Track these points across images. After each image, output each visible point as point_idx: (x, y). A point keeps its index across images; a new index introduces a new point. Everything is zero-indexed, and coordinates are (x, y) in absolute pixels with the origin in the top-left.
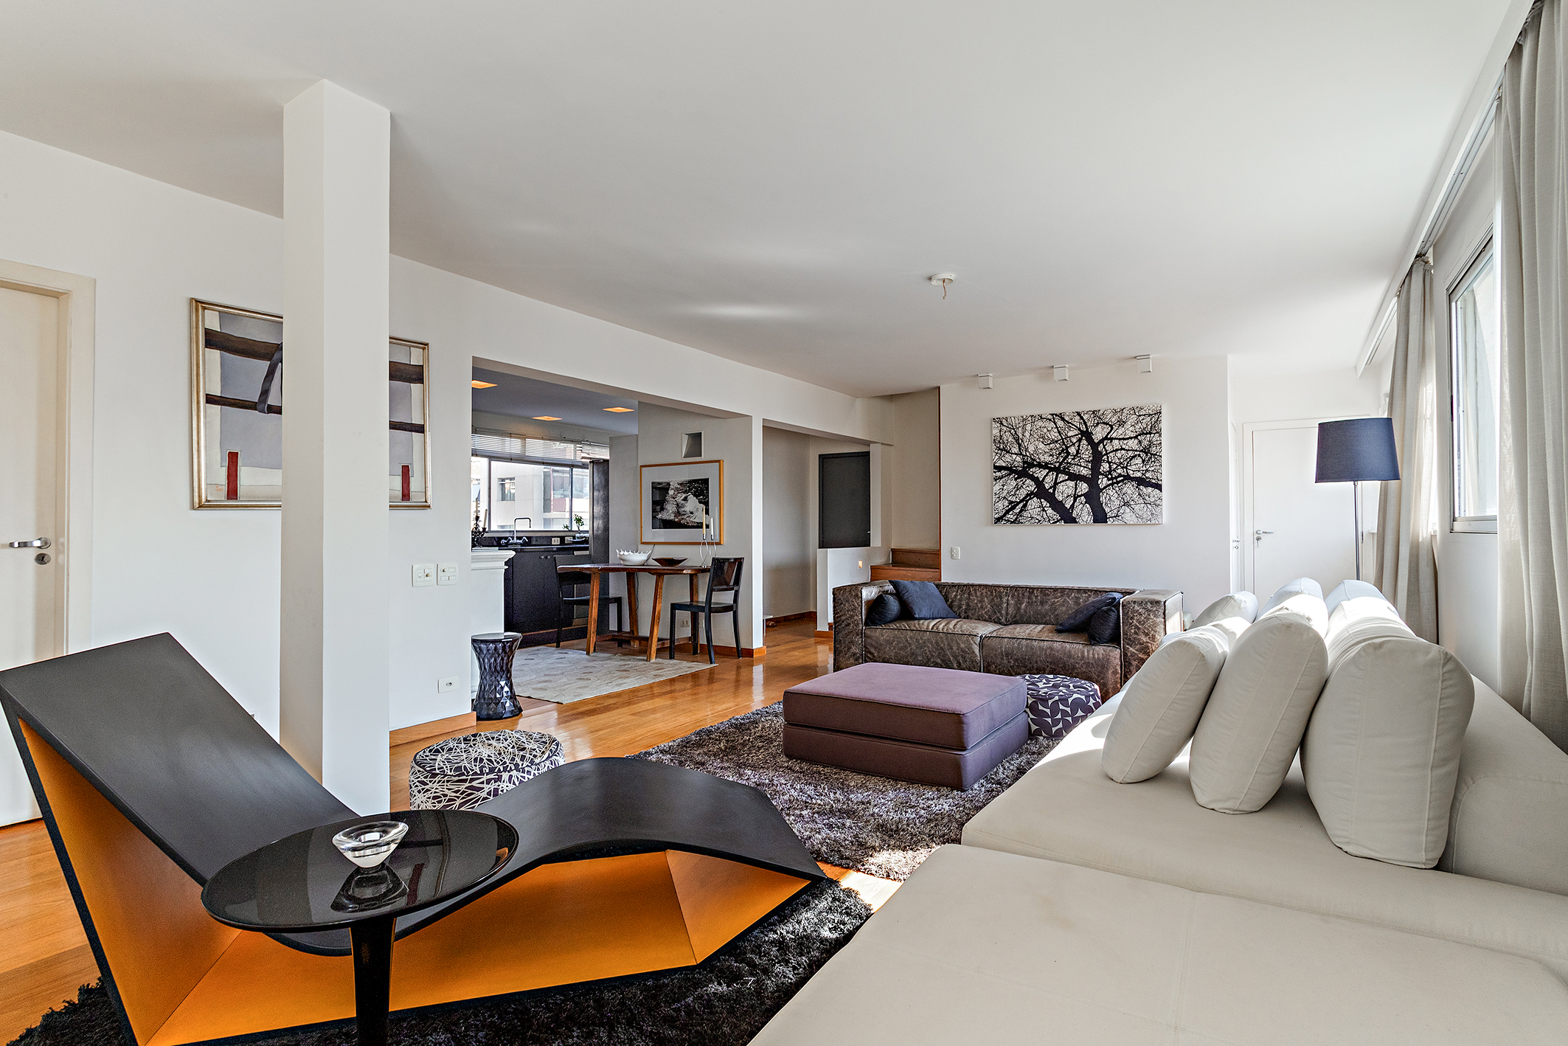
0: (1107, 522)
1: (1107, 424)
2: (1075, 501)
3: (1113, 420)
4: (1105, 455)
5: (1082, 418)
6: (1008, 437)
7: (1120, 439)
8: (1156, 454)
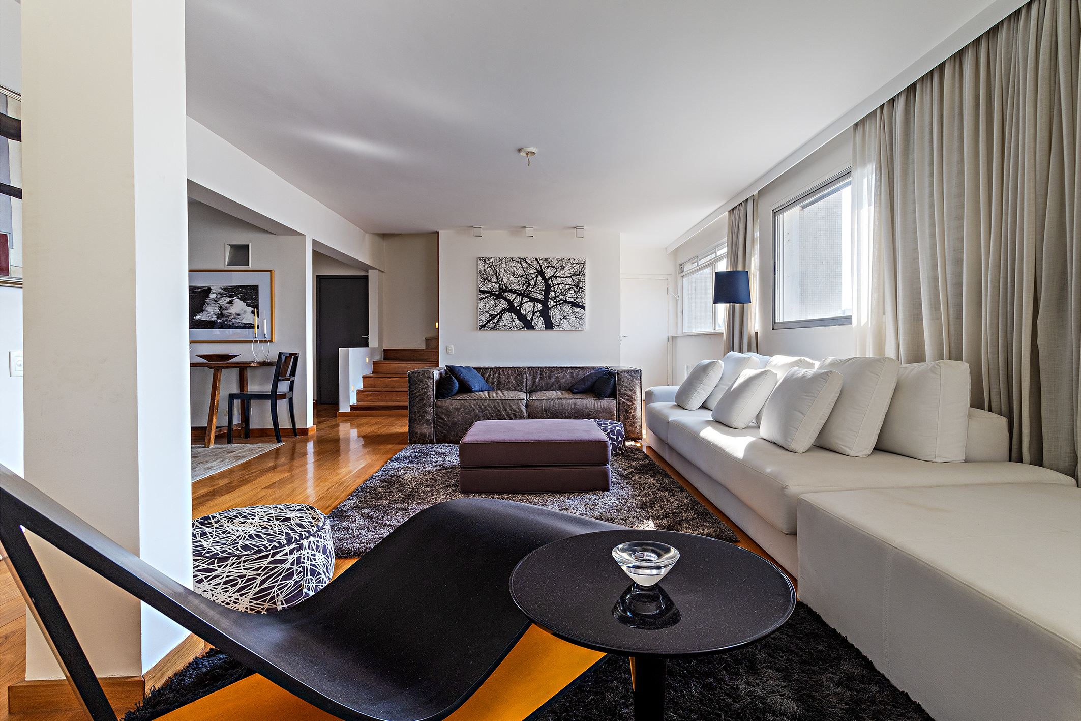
0: (553, 329)
1: (554, 267)
2: (533, 315)
3: (558, 265)
4: (552, 286)
5: (538, 262)
6: (489, 271)
7: (561, 277)
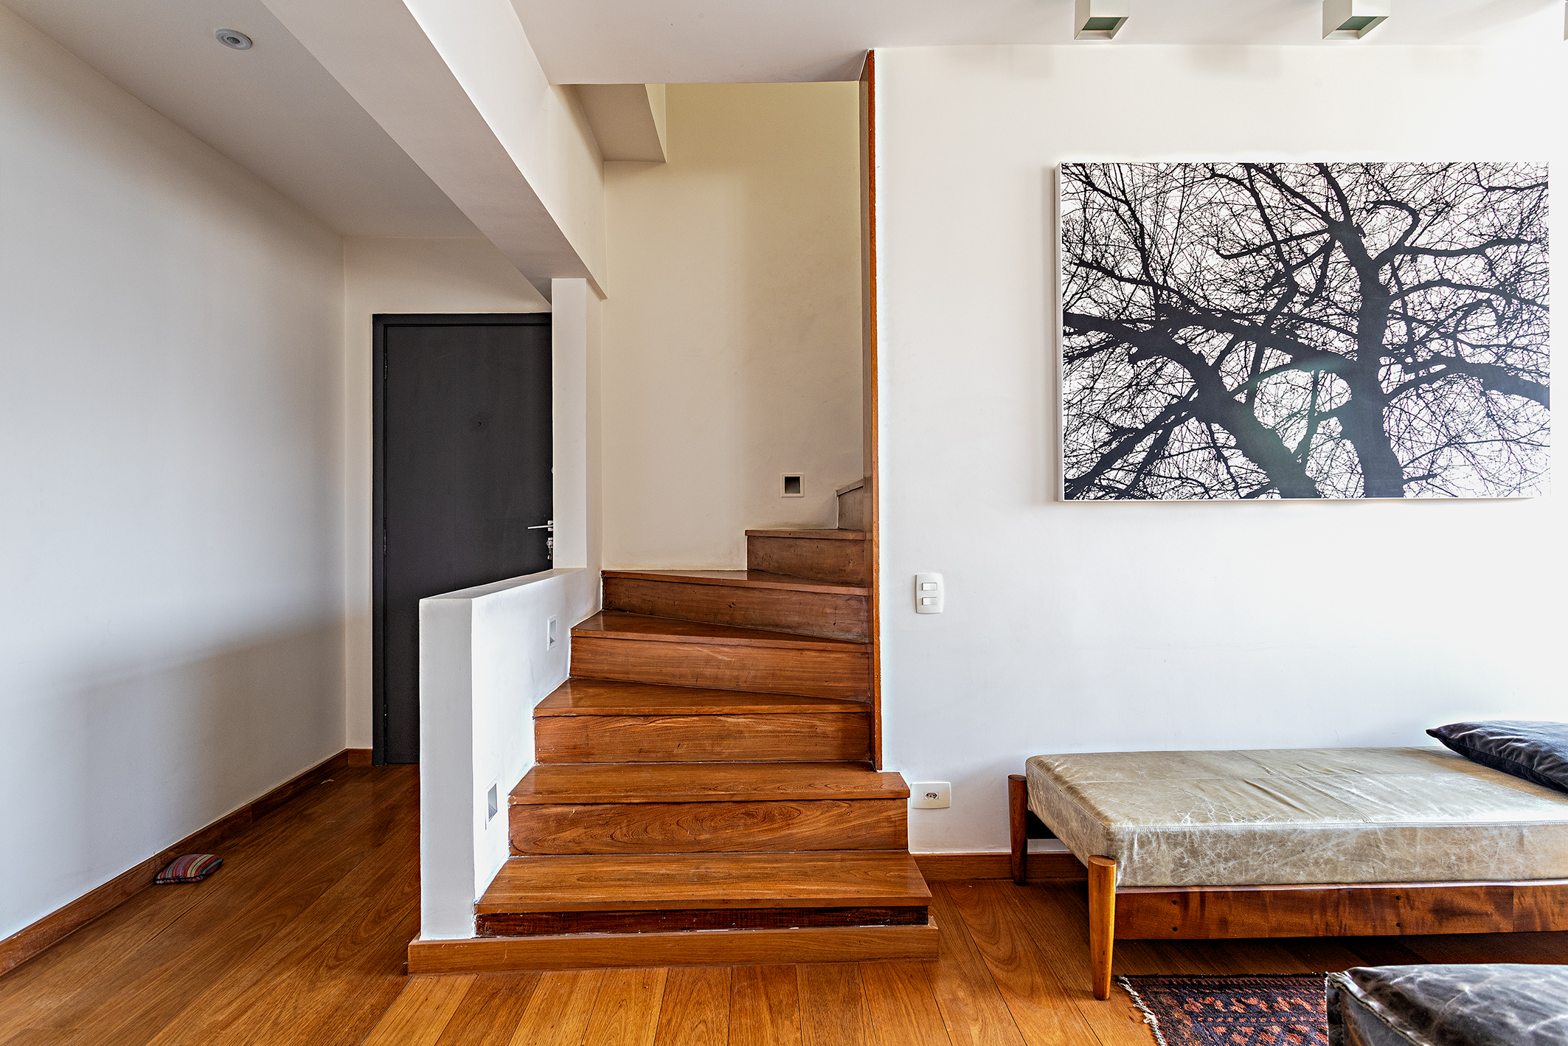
0: (1401, 494)
1: (1401, 205)
2: (1312, 430)
3: (1420, 196)
4: (1396, 297)
5: (1332, 183)
6: (1109, 227)
7: (1437, 254)
8: (1533, 302)
